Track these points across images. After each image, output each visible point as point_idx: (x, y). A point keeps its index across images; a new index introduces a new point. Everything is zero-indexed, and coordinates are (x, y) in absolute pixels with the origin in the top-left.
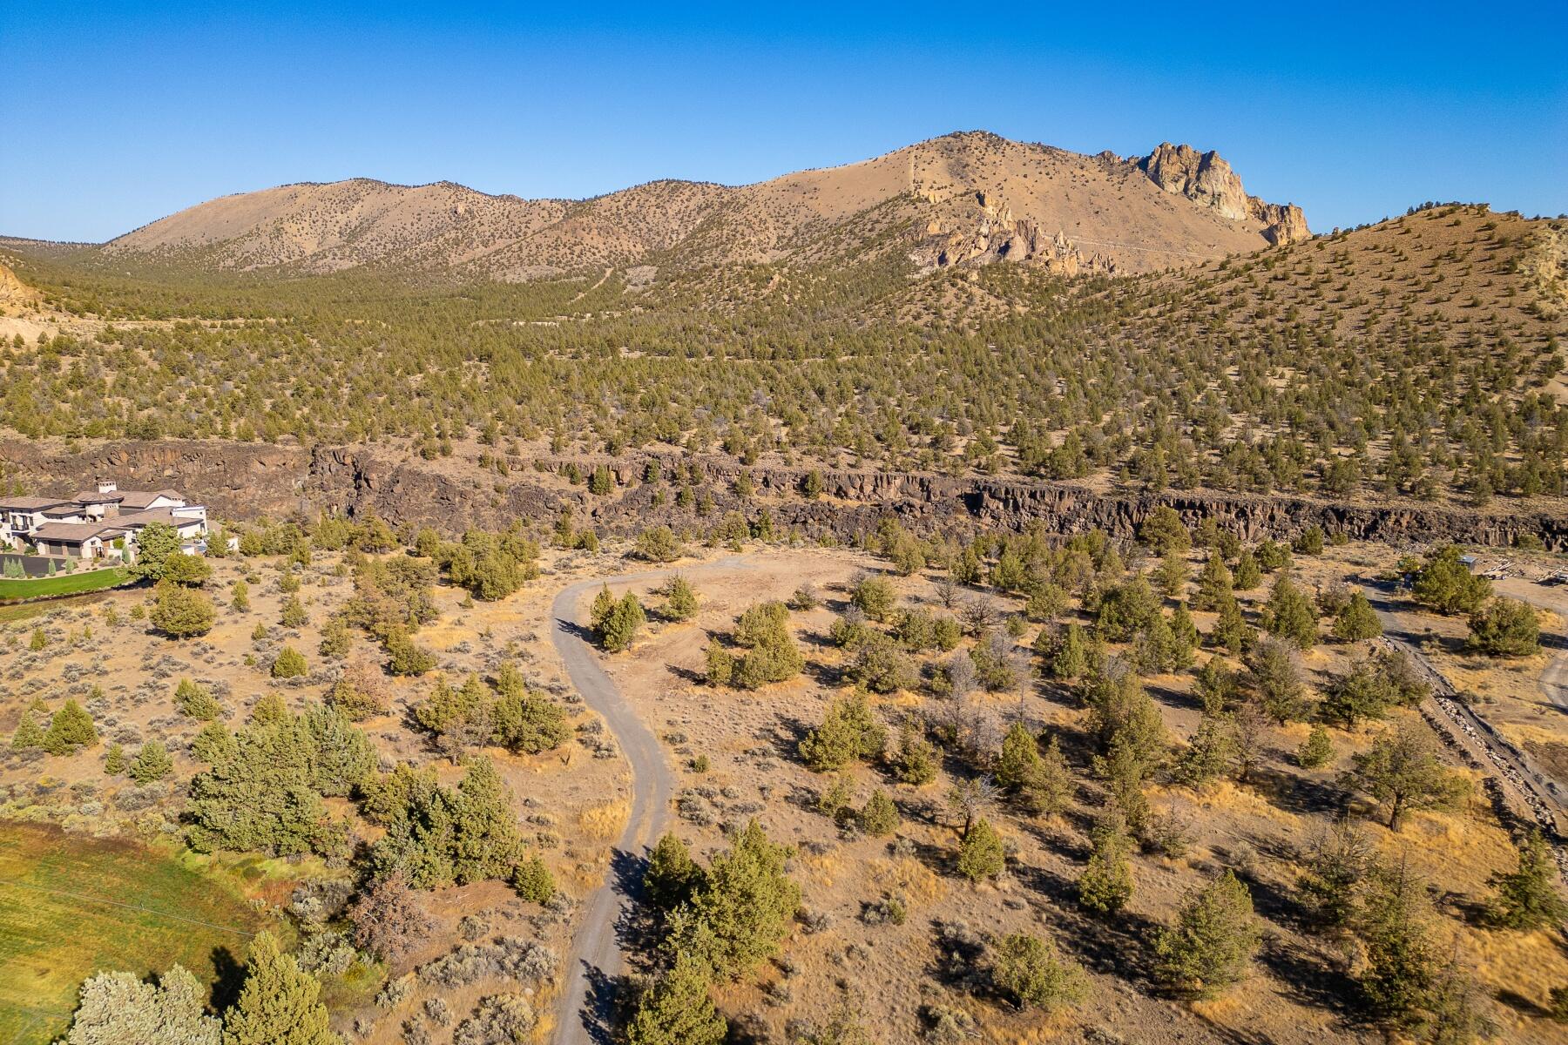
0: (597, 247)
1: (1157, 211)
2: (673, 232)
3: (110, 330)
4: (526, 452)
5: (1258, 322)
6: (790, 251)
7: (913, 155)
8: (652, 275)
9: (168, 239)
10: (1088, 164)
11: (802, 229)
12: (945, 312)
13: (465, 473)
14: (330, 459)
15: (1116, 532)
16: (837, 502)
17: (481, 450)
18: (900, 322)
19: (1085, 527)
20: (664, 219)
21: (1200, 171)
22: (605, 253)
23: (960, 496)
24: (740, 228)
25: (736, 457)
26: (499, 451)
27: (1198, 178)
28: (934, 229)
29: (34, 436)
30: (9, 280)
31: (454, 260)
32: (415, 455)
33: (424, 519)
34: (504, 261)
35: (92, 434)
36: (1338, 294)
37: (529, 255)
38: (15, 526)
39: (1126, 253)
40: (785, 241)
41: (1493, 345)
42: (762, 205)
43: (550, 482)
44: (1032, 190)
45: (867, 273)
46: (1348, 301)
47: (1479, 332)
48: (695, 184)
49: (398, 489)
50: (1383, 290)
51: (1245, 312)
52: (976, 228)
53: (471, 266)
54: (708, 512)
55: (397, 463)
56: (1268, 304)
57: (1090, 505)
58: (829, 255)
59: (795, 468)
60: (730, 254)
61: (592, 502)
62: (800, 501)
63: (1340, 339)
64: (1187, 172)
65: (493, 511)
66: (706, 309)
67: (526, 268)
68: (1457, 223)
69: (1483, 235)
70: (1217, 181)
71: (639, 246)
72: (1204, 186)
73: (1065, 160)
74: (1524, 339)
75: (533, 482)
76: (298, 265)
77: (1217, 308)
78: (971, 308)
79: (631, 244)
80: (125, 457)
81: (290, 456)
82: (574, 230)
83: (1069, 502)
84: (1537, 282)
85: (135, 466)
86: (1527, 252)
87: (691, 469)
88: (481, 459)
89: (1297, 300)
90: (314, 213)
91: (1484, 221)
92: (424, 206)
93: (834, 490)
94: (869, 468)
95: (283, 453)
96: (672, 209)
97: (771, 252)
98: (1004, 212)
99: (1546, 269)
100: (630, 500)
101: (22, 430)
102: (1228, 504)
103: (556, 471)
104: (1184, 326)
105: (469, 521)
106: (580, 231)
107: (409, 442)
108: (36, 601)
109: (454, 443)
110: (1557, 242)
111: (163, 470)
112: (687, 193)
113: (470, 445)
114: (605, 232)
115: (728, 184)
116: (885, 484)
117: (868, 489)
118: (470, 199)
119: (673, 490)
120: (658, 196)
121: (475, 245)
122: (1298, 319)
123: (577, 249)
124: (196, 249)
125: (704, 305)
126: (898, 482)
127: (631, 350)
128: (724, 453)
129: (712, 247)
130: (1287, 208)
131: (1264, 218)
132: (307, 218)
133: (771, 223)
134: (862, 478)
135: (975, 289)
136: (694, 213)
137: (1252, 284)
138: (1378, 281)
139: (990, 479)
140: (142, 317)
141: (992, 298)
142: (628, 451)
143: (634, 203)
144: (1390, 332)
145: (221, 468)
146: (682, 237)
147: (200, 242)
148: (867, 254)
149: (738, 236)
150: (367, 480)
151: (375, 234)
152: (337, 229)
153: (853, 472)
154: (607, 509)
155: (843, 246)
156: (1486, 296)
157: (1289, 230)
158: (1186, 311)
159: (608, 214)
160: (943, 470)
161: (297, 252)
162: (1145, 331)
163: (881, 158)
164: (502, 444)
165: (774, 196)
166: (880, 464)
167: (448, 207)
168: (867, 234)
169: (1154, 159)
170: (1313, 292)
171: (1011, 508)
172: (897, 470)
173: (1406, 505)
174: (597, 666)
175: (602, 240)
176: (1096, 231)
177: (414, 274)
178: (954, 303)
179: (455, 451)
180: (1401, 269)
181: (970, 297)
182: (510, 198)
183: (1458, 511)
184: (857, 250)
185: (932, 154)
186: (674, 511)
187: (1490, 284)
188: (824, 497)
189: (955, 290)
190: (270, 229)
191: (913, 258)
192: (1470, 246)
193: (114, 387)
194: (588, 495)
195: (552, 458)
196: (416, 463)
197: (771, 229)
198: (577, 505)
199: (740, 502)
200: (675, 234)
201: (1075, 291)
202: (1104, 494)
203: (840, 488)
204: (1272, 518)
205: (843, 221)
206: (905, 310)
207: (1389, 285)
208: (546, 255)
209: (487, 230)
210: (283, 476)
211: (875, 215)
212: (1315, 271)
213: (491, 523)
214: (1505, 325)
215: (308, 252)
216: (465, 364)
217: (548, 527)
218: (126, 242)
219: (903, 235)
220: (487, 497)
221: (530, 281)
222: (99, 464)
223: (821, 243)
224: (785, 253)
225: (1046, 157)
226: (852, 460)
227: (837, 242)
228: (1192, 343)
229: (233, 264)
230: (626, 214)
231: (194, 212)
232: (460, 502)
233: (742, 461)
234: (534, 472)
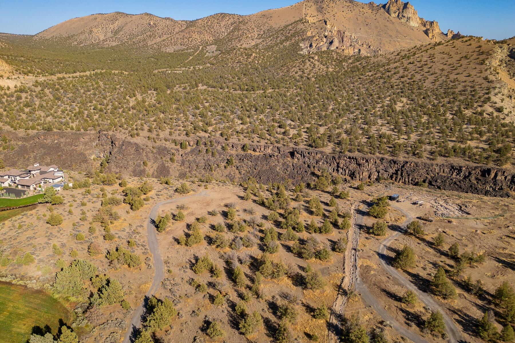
0: (197, 38)
1: (388, 24)
2: (223, 32)
3: (37, 82)
4: (162, 135)
5: (402, 79)
6: (262, 40)
7: (305, 4)
8: (215, 49)
9: (55, 34)
10: (365, 7)
11: (266, 32)
12: (306, 71)
13: (144, 142)
14: (104, 136)
15: (332, 165)
16: (253, 153)
17: (149, 134)
18: (291, 74)
19: (323, 163)
20: (220, 27)
21: (403, 9)
22: (200, 41)
23: (289, 152)
24: (245, 31)
25: (224, 138)
26: (153, 135)
27: (403, 12)
28: (309, 34)
29: (15, 129)
30: (4, 64)
31: (150, 43)
32: (129, 136)
33: (131, 157)
34: (166, 44)
35: (33, 128)
36: (428, 69)
37: (174, 42)
38: (12, 180)
39: (376, 40)
40: (260, 36)
41: (471, 91)
42: (253, 23)
43: (169, 145)
44: (345, 16)
45: (286, 50)
46: (431, 73)
47: (468, 86)
48: (230, 15)
49: (124, 147)
50: (442, 69)
51: (398, 75)
52: (324, 33)
53: (155, 46)
54: (215, 156)
55: (124, 139)
56: (406, 73)
57: (325, 157)
58: (274, 42)
59: (241, 142)
60: (241, 41)
61: (181, 152)
62: (242, 153)
63: (426, 87)
64: (399, 10)
65: (152, 154)
66: (230, 66)
67: (173, 46)
68: (470, 45)
69: (477, 50)
70: (409, 13)
71: (211, 38)
72: (405, 15)
73: (357, 5)
74: (482, 89)
75: (164, 145)
76: (98, 44)
77: (389, 74)
78: (314, 69)
79: (208, 37)
80: (43, 137)
81: (91, 135)
82: (189, 33)
83: (319, 155)
84: (490, 68)
85: (46, 140)
86: (489, 57)
87: (211, 142)
88: (148, 137)
89: (415, 72)
90: (102, 25)
91: (479, 44)
92: (139, 22)
93: (253, 149)
94: (263, 143)
95: (89, 134)
96: (223, 24)
97: (255, 40)
98: (333, 27)
99: (495, 63)
100: (192, 151)
101: (12, 127)
102: (363, 158)
103: (171, 141)
104: (378, 80)
105: (145, 158)
106: (191, 33)
107: (127, 131)
108: (19, 208)
109: (140, 132)
110: (501, 53)
111: (54, 141)
112: (228, 18)
113: (145, 133)
114: (200, 33)
115: (241, 15)
116: (267, 148)
117: (262, 149)
118: (155, 20)
119: (205, 148)
120: (218, 19)
121: (156, 37)
122: (414, 79)
123: (190, 39)
124: (64, 38)
125: (230, 64)
126: (271, 147)
127: (203, 86)
128: (221, 136)
129: (235, 38)
130: (433, 22)
131: (425, 26)
132: (100, 27)
133: (255, 29)
134: (260, 146)
135: (316, 63)
136: (230, 25)
137: (402, 65)
138: (442, 65)
139: (297, 147)
140: (47, 74)
141: (322, 65)
142: (192, 135)
143: (210, 22)
144: (441, 85)
145: (71, 140)
146: (226, 34)
147: (65, 35)
148: (286, 43)
149: (244, 34)
150: (115, 144)
151: (123, 32)
152: (110, 31)
153: (258, 144)
154: (186, 154)
155: (279, 39)
156: (473, 73)
157: (433, 30)
158: (380, 75)
159: (201, 26)
160: (285, 144)
161: (97, 39)
162: (366, 82)
163: (294, 5)
164: (155, 133)
165: (257, 19)
166: (266, 141)
167: (147, 22)
168: (287, 35)
169: (388, 5)
170: (421, 69)
171: (303, 157)
172: (271, 144)
173: (414, 160)
174: (155, 236)
175: (199, 36)
176: (366, 31)
177: (136, 48)
178: (309, 67)
179: (141, 135)
180: (450, 61)
181: (314, 65)
182: (168, 18)
183: (428, 162)
184: (284, 41)
185: (311, 4)
186: (205, 155)
187: (475, 68)
188: (249, 152)
189: (310, 63)
190: (88, 31)
191: (301, 45)
192: (472, 54)
193: (39, 108)
194: (180, 149)
195: (170, 137)
196: (129, 139)
197: (256, 32)
198: (177, 152)
199: (225, 153)
200: (223, 33)
201: (350, 61)
202: (329, 153)
203: (254, 149)
204: (376, 162)
205: (280, 29)
206: (292, 70)
207: (445, 67)
208: (180, 42)
209: (160, 32)
210: (90, 142)
211: (290, 27)
212: (423, 60)
213: (151, 158)
214: (477, 84)
215: (101, 39)
216: (149, 92)
217: (168, 159)
218: (41, 35)
219: (298, 36)
220: (150, 150)
221: (174, 51)
222: (35, 139)
223: (272, 37)
224: (261, 40)
225: (351, 4)
226: (258, 139)
227: (277, 37)
228: (380, 87)
229: (76, 44)
230: (207, 26)
231: (62, 25)
232: (142, 152)
233: (226, 139)
234: (164, 142)
